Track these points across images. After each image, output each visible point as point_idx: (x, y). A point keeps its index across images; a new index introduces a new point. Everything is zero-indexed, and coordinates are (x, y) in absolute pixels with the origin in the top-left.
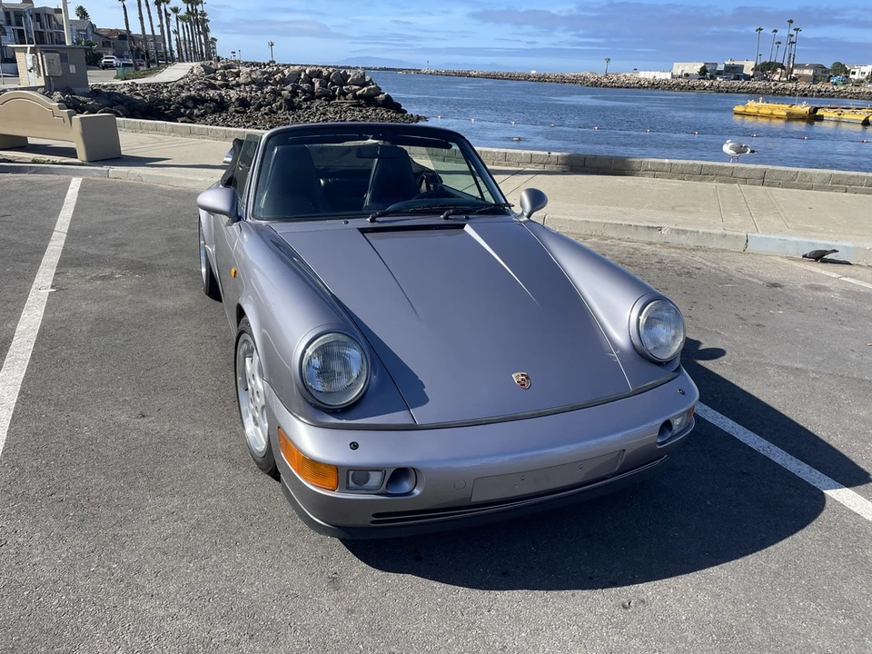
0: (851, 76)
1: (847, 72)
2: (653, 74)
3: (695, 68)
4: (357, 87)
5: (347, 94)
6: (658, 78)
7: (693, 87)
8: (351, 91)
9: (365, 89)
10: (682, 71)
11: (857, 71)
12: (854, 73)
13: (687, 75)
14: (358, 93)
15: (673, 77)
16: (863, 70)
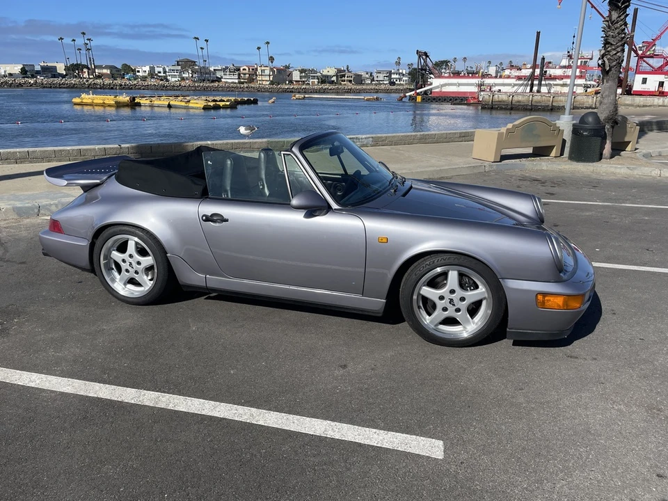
0: (138, 74)
1: (134, 71)
3: (16, 69)
7: (20, 84)
10: (5, 72)
11: (140, 70)
12: (138, 72)
13: (11, 75)
16: (144, 69)
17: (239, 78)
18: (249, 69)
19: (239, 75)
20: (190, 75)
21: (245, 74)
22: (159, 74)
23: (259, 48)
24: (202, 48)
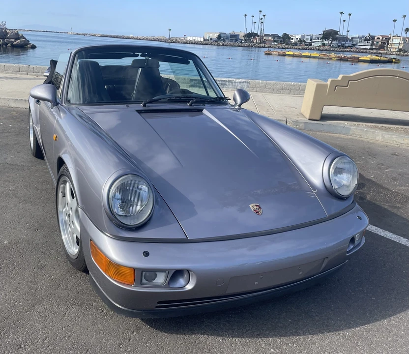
0: (291, 40)
1: (290, 38)
2: (194, 38)
3: (215, 35)
4: (14, 40)
5: (7, 44)
6: (196, 40)
8: (10, 42)
9: (19, 41)
10: (209, 37)
11: (294, 38)
12: (292, 39)
13: (211, 39)
14: (14, 43)
15: (204, 39)
16: (297, 37)
17: (372, 45)
18: (383, 38)
19: (373, 42)
20: (330, 42)
21: (378, 42)
22: (306, 41)
23: (395, 21)
24: (344, 21)
